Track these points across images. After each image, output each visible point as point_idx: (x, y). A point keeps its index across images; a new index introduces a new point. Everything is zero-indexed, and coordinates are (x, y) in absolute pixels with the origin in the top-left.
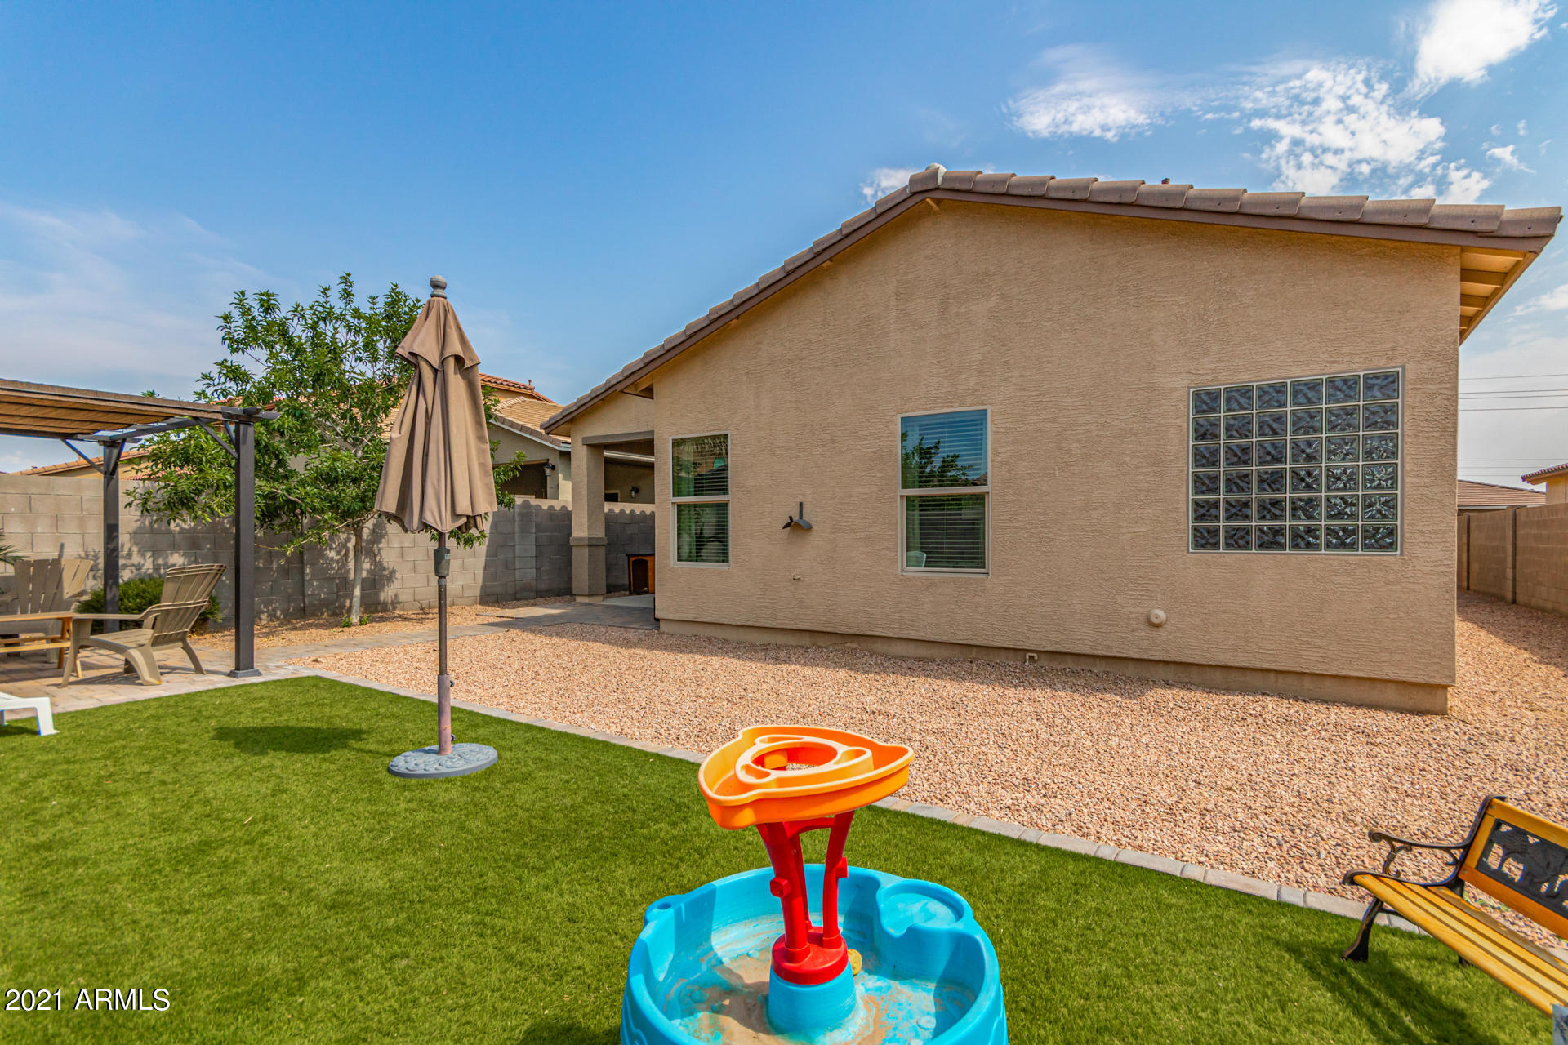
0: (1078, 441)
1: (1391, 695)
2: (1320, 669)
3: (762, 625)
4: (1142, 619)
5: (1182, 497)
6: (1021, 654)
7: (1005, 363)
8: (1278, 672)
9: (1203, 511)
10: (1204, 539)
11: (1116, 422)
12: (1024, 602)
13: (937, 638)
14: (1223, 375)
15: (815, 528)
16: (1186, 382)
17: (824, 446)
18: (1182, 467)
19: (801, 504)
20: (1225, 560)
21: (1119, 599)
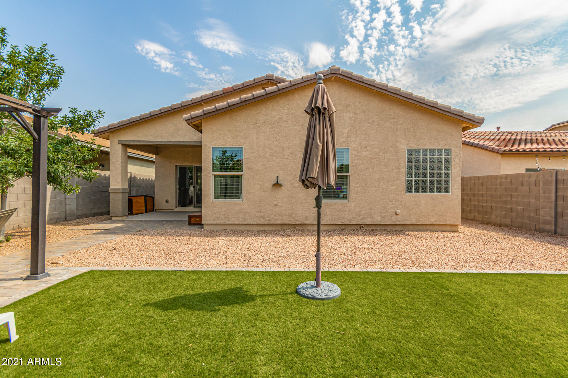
0: (377, 161)
1: (448, 228)
2: (435, 223)
3: (259, 223)
4: (394, 213)
5: (404, 178)
6: (359, 226)
7: (356, 134)
8: (425, 225)
9: (409, 182)
10: (409, 190)
11: (387, 156)
12: (360, 209)
13: (331, 223)
14: (414, 146)
15: (283, 186)
16: (405, 147)
17: (288, 156)
18: (404, 170)
19: (278, 177)
20: (414, 195)
21: (388, 207)
